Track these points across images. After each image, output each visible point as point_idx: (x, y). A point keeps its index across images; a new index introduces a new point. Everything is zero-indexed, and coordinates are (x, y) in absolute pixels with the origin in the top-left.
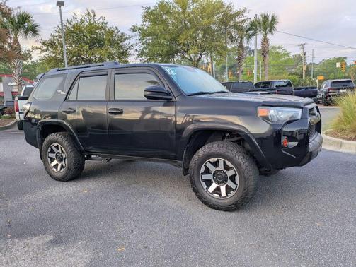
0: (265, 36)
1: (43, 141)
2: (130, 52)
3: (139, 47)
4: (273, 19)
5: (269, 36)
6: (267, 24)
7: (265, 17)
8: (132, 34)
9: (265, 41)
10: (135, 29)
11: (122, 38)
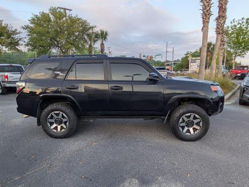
0: (102, 42)
2: (20, 42)
3: (27, 40)
4: (106, 33)
5: (104, 42)
6: (103, 35)
8: (22, 30)
9: (102, 45)
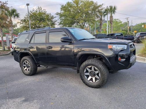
0: (111, 15)
1: (21, 60)
3: (59, 21)
5: (113, 15)
6: (112, 10)
7: (111, 7)
8: (56, 16)
9: (111, 17)
10: (57, 14)
11: (52, 18)
